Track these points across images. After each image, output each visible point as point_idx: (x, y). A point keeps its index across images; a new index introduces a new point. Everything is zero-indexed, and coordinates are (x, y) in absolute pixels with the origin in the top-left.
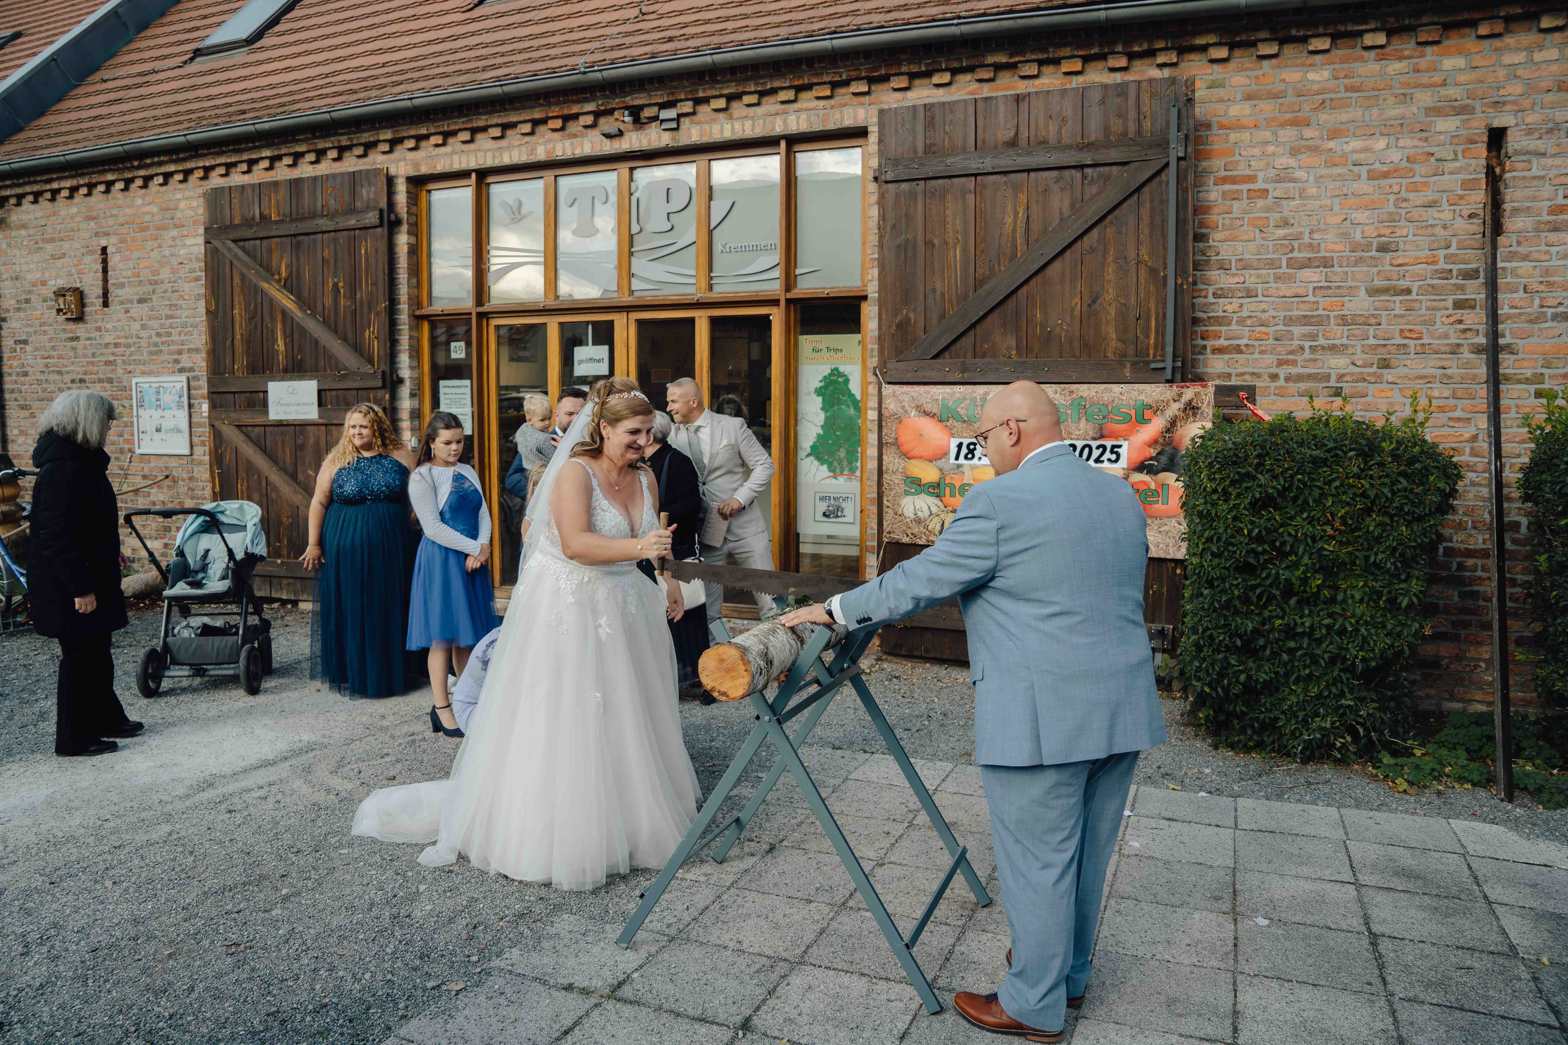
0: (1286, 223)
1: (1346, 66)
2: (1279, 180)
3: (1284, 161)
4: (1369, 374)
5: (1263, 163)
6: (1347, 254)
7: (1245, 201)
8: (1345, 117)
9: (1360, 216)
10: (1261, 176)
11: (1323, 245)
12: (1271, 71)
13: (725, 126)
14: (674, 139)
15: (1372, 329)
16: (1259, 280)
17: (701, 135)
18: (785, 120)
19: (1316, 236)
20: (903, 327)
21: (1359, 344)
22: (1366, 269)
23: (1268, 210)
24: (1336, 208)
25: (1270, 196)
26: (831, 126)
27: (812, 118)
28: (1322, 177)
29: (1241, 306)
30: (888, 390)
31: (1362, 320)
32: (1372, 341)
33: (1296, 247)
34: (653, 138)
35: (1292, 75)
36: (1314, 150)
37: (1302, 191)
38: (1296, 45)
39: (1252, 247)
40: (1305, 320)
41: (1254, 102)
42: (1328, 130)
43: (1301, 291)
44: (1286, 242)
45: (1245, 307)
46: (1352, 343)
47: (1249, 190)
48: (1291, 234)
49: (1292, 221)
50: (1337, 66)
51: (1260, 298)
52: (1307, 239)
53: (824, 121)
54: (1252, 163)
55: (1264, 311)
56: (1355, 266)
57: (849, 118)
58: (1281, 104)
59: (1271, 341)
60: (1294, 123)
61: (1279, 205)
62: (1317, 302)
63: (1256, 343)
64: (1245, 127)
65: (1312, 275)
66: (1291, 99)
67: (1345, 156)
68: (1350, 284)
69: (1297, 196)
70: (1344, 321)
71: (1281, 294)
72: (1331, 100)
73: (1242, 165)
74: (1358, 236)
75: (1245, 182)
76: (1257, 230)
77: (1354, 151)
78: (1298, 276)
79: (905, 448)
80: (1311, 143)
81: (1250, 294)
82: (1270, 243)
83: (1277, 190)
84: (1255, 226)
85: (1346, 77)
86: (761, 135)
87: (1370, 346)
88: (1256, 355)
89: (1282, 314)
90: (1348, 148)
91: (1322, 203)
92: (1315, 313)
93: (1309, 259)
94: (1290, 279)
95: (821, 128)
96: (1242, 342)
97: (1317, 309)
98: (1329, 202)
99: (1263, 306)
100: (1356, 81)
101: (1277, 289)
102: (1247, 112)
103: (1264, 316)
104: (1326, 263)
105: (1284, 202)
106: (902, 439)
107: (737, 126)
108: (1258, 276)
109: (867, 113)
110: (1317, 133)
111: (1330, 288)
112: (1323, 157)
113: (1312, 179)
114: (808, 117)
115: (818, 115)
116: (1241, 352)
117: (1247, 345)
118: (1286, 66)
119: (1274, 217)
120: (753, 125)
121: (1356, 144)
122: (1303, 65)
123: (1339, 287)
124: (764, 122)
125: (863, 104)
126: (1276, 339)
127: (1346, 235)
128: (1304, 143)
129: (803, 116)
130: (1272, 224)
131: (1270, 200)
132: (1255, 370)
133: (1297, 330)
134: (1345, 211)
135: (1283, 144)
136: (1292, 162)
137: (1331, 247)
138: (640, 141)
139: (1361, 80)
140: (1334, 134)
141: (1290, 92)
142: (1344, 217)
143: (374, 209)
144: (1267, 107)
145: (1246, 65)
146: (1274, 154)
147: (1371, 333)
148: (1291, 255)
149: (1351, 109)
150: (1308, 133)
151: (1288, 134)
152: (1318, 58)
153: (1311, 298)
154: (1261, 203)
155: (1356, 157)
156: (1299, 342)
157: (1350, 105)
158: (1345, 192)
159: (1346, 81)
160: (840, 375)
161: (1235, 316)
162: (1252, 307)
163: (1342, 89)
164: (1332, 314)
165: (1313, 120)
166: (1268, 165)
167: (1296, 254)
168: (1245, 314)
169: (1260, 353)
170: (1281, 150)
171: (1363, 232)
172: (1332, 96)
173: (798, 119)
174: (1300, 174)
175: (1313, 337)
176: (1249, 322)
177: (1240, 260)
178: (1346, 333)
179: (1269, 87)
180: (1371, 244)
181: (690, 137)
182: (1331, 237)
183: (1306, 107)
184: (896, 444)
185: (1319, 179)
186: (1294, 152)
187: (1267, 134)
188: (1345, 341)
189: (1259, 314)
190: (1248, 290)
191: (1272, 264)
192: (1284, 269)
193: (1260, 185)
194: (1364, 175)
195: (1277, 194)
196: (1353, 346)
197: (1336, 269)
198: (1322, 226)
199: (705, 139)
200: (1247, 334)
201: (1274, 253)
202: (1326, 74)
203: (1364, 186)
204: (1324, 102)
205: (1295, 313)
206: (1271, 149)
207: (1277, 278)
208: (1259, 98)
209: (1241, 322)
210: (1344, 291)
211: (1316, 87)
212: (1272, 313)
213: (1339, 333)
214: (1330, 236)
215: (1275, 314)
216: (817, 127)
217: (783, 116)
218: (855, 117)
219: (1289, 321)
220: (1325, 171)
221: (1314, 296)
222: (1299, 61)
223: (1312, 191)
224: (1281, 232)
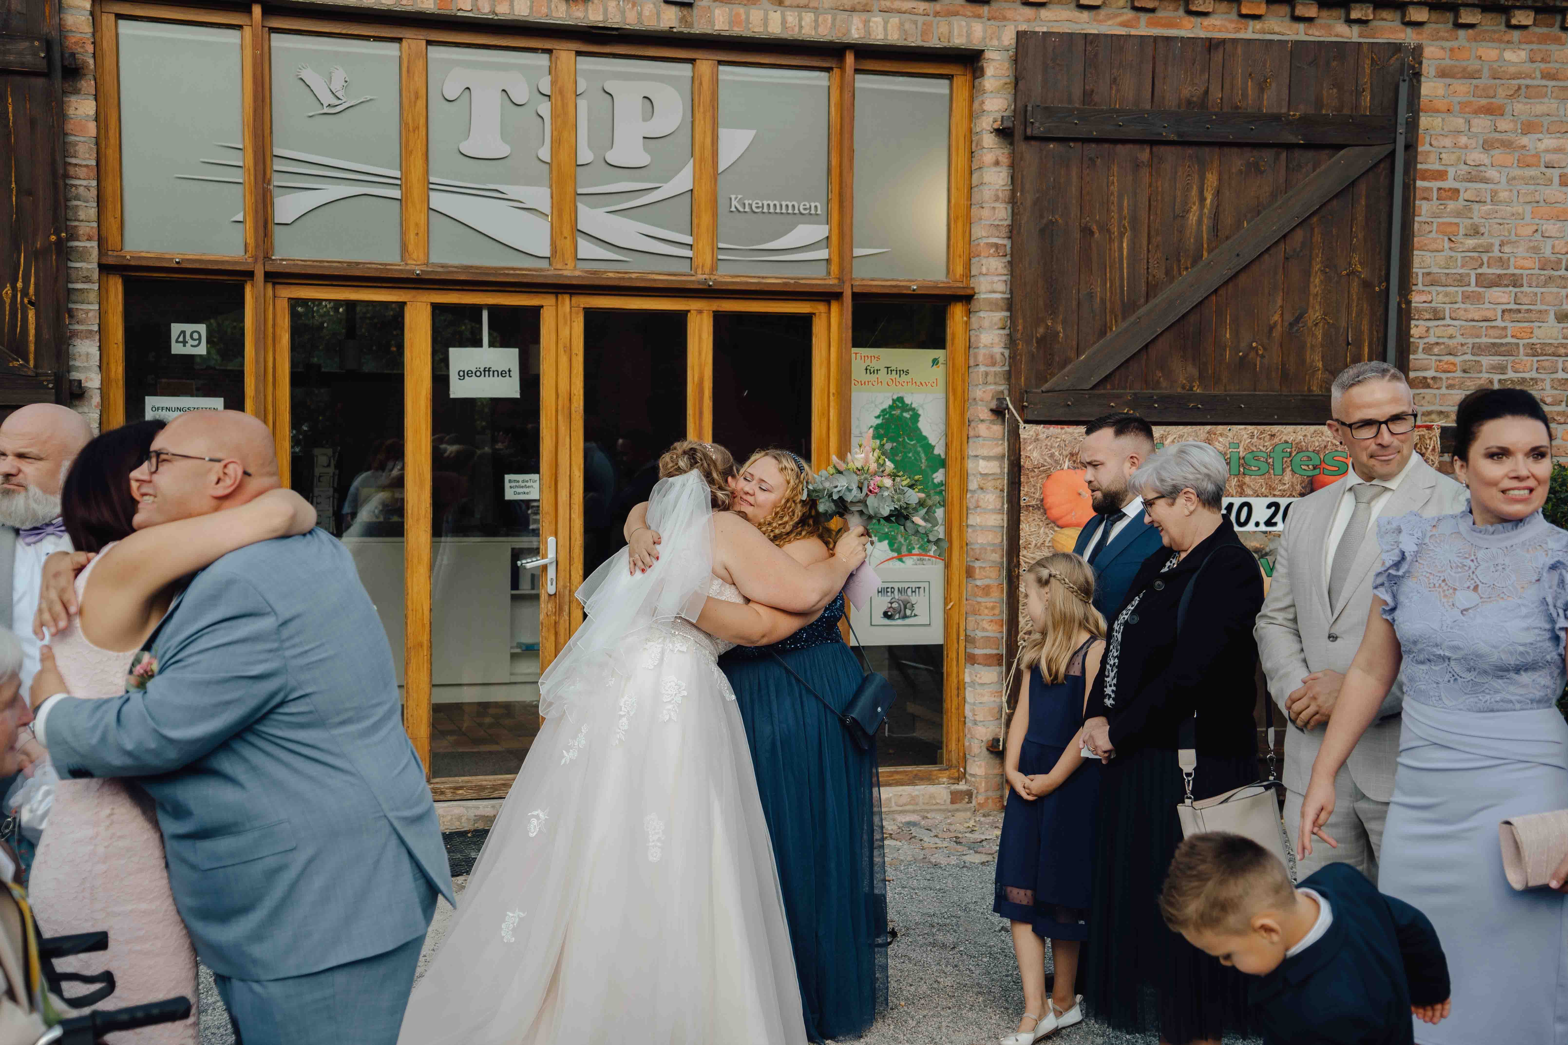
0: (1476, 232)
1: (1543, 47)
2: (1470, 179)
3: (1477, 156)
4: (1558, 413)
5: (1453, 157)
6: (1536, 271)
7: (1435, 202)
8: (1539, 109)
9: (1551, 228)
10: (1451, 172)
11: (1512, 260)
12: (1467, 45)
13: (772, 15)
14: (683, 20)
15: (1561, 359)
16: (1447, 300)
17: (732, 23)
18: (866, 23)
19: (1507, 249)
20: (1046, 342)
21: (1548, 378)
22: (1555, 290)
23: (1458, 214)
24: (1528, 216)
25: (1461, 198)
26: (933, 42)
27: (907, 26)
28: (1514, 178)
29: (1428, 329)
30: (1027, 432)
31: (1552, 350)
32: (1561, 375)
33: (1485, 260)
34: (646, 13)
35: (1489, 52)
36: (1507, 145)
37: (1494, 194)
38: (1493, 15)
39: (1441, 257)
40: (1495, 349)
41: (1448, 81)
42: (1522, 123)
43: (1489, 314)
44: (1475, 255)
45: (1432, 331)
46: (1542, 376)
47: (1439, 189)
48: (1481, 246)
49: (1482, 230)
50: (1535, 47)
51: (1448, 321)
52: (1496, 253)
53: (924, 33)
54: (1443, 156)
55: (1451, 337)
56: (1544, 286)
57: (960, 35)
58: (1476, 87)
59: (1459, 374)
60: (1489, 111)
61: (1470, 210)
62: (1505, 328)
63: (1444, 376)
64: (1438, 111)
65: (1501, 296)
66: (1485, 80)
67: (1537, 155)
68: (1539, 307)
69: (1489, 200)
70: (1534, 351)
71: (1470, 317)
72: (1527, 87)
73: (1433, 157)
74: (1548, 252)
75: (1436, 179)
76: (1446, 239)
77: (1547, 151)
78: (1487, 295)
79: (1055, 512)
80: (1504, 137)
81: (1437, 316)
82: (1459, 255)
83: (1469, 191)
84: (1444, 233)
85: (1543, 60)
86: (828, 38)
87: (1559, 380)
88: (1444, 390)
89: (1470, 341)
90: (1541, 146)
91: (1514, 210)
92: (1504, 341)
93: (1499, 276)
94: (1477, 298)
95: (919, 43)
96: (1430, 374)
97: (1506, 336)
98: (1520, 210)
99: (1451, 331)
100: (1552, 67)
101: (1465, 310)
102: (1441, 92)
103: (1451, 342)
104: (1515, 281)
105: (1476, 206)
106: (1050, 501)
107: (792, 18)
108: (1447, 294)
109: (985, 31)
110: (1511, 125)
111: (1519, 311)
112: (1516, 155)
113: (1504, 180)
114: (902, 24)
115: (915, 23)
116: (1428, 386)
117: (1434, 378)
118: (1484, 40)
119: (1464, 224)
120: (816, 21)
121: (1549, 142)
122: (1500, 41)
123: (1529, 311)
124: (834, 20)
125: (979, 17)
126: (1465, 371)
127: (1535, 250)
128: (1497, 136)
129: (894, 20)
130: (1462, 231)
131: (1461, 203)
132: (1443, 409)
133: (1486, 361)
134: (1537, 221)
135: (1476, 135)
136: (1484, 158)
137: (1522, 262)
138: (623, 13)
139: (1557, 66)
140: (1528, 128)
141: (1486, 73)
142: (1535, 227)
143: (29, 36)
144: (1461, 87)
145: (1442, 34)
146: (1466, 147)
147: (1560, 366)
148: (1479, 271)
149: (1546, 100)
150: (1504, 124)
151: (1481, 124)
152: (1516, 35)
153: (1499, 323)
154: (1451, 205)
155: (1548, 157)
156: (1487, 376)
157: (1545, 95)
158: (1537, 199)
159: (1543, 66)
160: (906, 408)
161: (1421, 342)
162: (1439, 332)
163: (1538, 75)
164: (1521, 342)
165: (1508, 108)
166: (1459, 159)
167: (1485, 270)
168: (1432, 340)
169: (1447, 388)
170: (1473, 143)
171: (1553, 247)
172: (1528, 82)
173: (886, 23)
174: (1492, 173)
175: (1502, 369)
176: (1436, 350)
177: (1429, 274)
178: (1535, 366)
179: (1465, 63)
180: (1560, 260)
181: (711, 22)
182: (1521, 251)
183: (1501, 93)
184: (1042, 507)
185: (1511, 180)
186: (1487, 146)
187: (1459, 122)
188: (1534, 374)
189: (1445, 340)
190: (1435, 311)
191: (1461, 281)
192: (1473, 288)
193: (1449, 184)
194: (1556, 180)
195: (1467, 196)
196: (1543, 380)
197: (1525, 289)
198: (1513, 238)
199: (738, 31)
200: (1433, 365)
201: (1463, 266)
202: (1523, 55)
203: (1555, 192)
204: (1519, 88)
205: (1484, 340)
206: (1463, 140)
207: (1466, 297)
208: (1453, 76)
209: (1428, 349)
210: (1533, 316)
211: (1512, 70)
212: (1460, 339)
213: (1528, 365)
214: (1521, 249)
215: (1463, 341)
216: (915, 41)
217: (864, 16)
218: (969, 35)
219: (1478, 349)
220: (1518, 172)
221: (1503, 320)
222: (1497, 36)
223: (1503, 195)
224: (1471, 242)
